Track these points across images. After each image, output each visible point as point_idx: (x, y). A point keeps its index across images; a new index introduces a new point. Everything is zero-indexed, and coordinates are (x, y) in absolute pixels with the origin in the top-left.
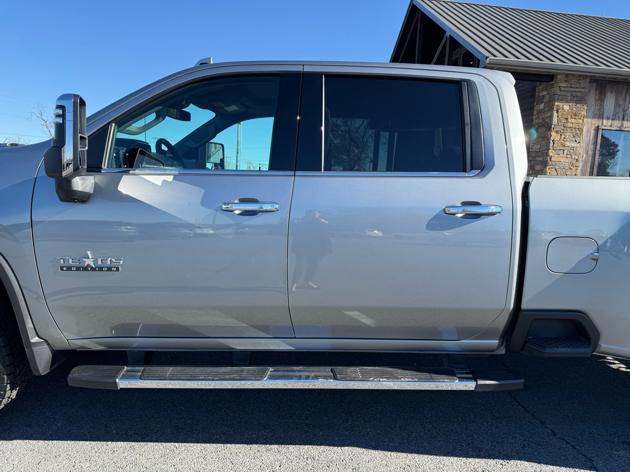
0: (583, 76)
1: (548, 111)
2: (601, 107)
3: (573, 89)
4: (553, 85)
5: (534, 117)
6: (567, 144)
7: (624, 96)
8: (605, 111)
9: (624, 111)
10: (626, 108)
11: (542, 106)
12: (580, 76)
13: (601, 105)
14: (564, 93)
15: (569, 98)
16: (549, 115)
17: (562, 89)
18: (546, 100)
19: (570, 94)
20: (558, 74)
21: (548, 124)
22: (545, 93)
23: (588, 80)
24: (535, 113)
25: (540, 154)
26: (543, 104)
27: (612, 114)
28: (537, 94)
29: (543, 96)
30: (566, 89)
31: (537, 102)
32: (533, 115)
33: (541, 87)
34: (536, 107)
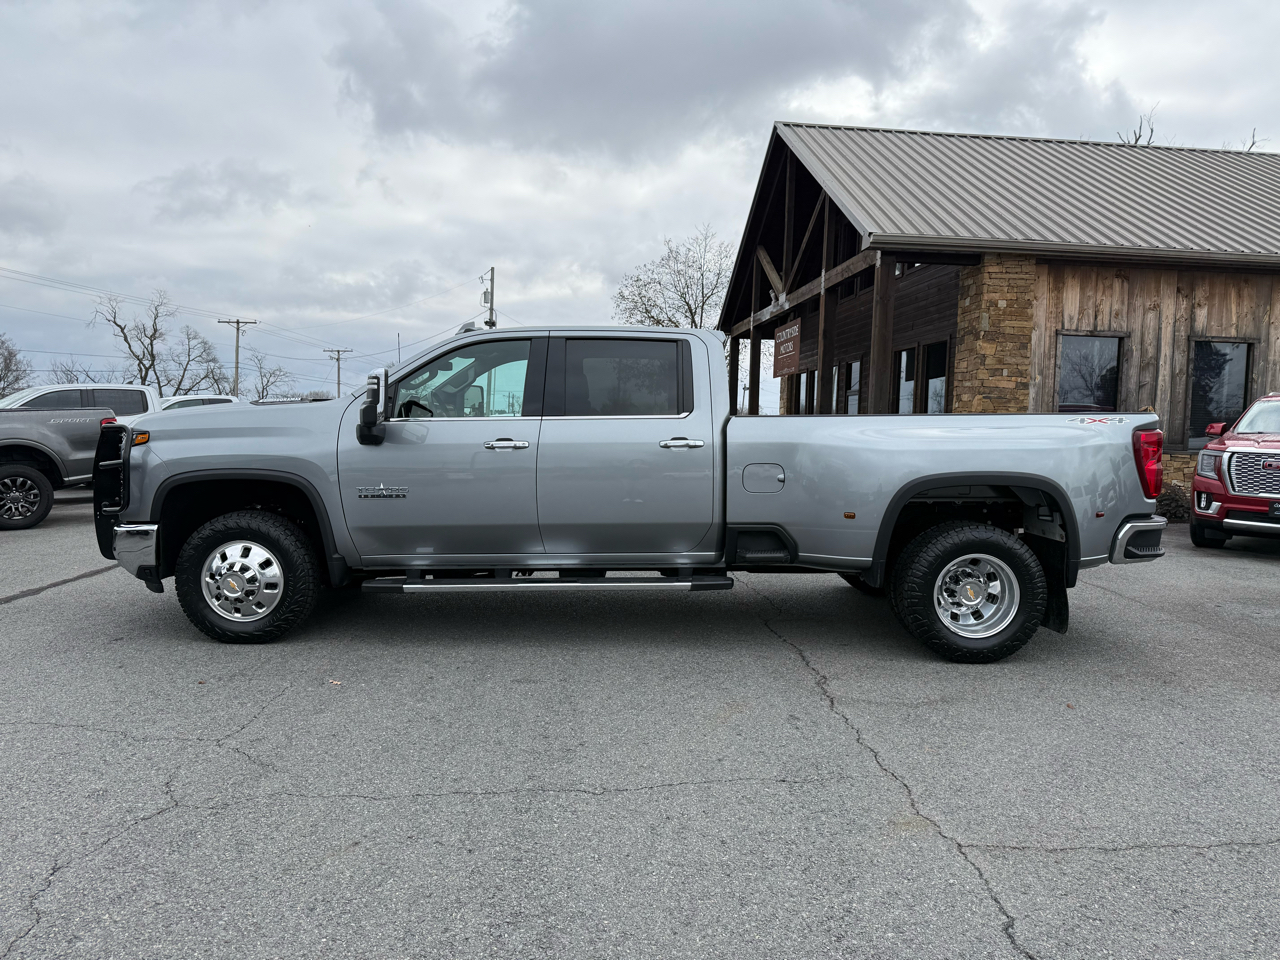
0: (1026, 255)
1: (975, 309)
2: (1059, 303)
3: (1012, 276)
4: (979, 269)
5: (959, 320)
6: (1009, 360)
7: (1093, 284)
8: (1066, 307)
9: (1096, 306)
10: (1098, 302)
11: (967, 302)
12: (1020, 255)
13: (1058, 298)
14: (996, 282)
15: (1006, 289)
16: (977, 315)
17: (993, 276)
18: (972, 292)
19: (1007, 284)
20: (985, 253)
21: (976, 330)
22: (970, 281)
23: (1034, 262)
24: (959, 312)
25: (968, 376)
26: (968, 300)
27: (1077, 312)
28: (961, 283)
29: (969, 286)
30: (999, 276)
31: (962, 295)
32: (957, 314)
33: (965, 272)
34: (961, 303)
